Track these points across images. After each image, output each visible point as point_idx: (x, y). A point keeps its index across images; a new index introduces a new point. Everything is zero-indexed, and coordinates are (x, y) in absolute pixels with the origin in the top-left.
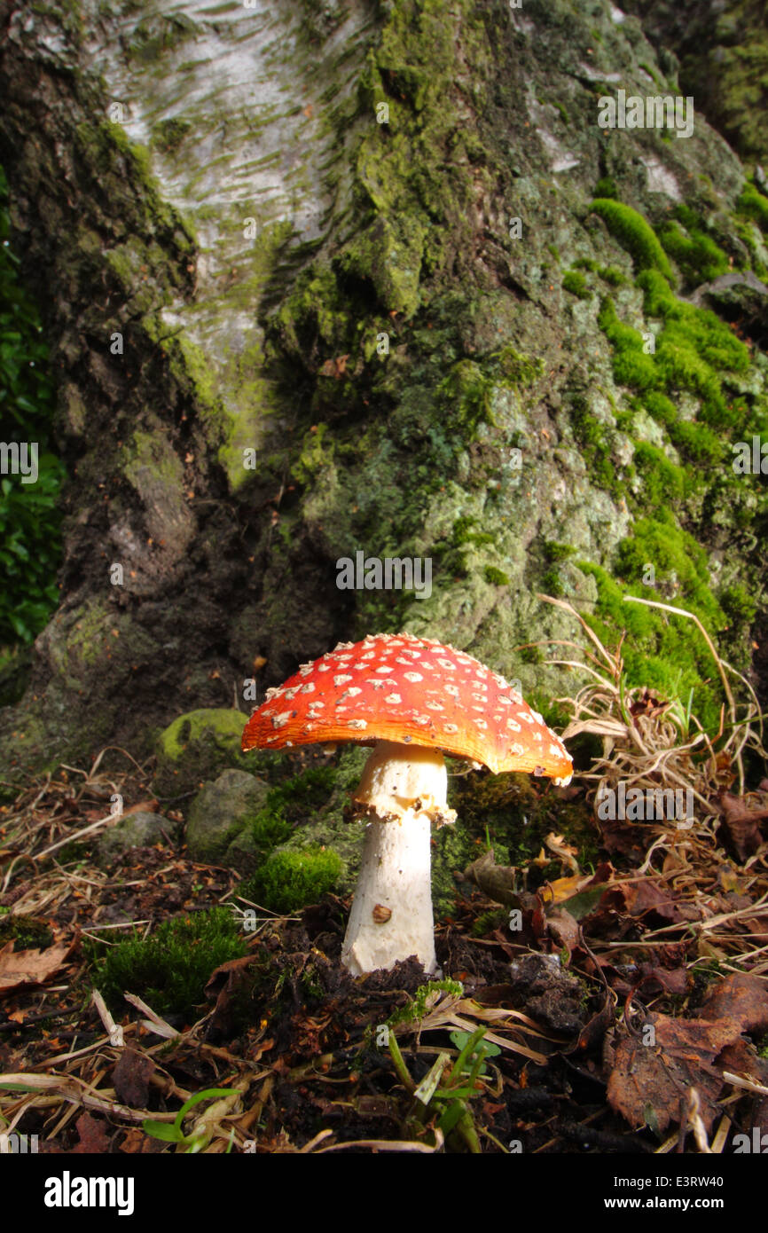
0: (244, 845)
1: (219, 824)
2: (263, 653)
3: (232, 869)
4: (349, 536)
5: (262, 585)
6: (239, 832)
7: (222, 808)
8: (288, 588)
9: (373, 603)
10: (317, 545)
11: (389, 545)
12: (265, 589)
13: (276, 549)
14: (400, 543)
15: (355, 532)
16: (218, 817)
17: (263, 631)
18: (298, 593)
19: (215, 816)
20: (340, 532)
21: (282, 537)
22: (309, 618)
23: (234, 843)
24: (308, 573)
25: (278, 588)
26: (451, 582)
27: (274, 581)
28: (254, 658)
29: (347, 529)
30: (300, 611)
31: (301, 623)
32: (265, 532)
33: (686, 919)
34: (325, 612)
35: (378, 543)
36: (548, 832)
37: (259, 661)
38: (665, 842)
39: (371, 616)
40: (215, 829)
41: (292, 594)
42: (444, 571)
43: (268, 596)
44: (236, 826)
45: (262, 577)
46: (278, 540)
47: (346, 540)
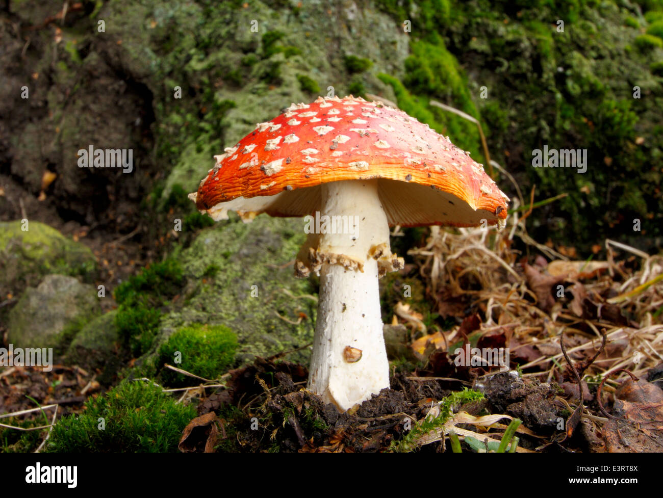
0: (87, 342)
1: (52, 325)
2: (51, 168)
3: (76, 367)
4: (148, 50)
5: (46, 103)
6: (75, 332)
7: (52, 312)
8: (80, 103)
9: (178, 113)
10: (116, 59)
11: (195, 57)
12: (51, 105)
13: (61, 66)
14: (207, 54)
15: (153, 46)
16: (50, 320)
17: (53, 146)
18: (94, 107)
19: (46, 320)
20: (140, 46)
21: (69, 55)
22: (105, 131)
23: (75, 342)
24: (105, 87)
25: (65, 105)
26: (265, 89)
27: (61, 97)
28: (42, 175)
29: (146, 42)
30: (95, 124)
31: (96, 136)
32: (47, 49)
33: (546, 355)
34: (121, 126)
35: (182, 57)
36: (396, 302)
37: (48, 177)
38: (495, 303)
39: (176, 126)
40: (48, 332)
41: (85, 108)
42: (255, 80)
43: (55, 113)
44: (70, 327)
45: (45, 94)
46: (63, 57)
47: (146, 54)
